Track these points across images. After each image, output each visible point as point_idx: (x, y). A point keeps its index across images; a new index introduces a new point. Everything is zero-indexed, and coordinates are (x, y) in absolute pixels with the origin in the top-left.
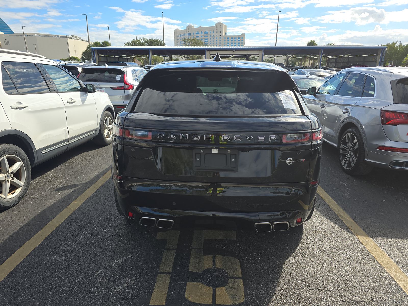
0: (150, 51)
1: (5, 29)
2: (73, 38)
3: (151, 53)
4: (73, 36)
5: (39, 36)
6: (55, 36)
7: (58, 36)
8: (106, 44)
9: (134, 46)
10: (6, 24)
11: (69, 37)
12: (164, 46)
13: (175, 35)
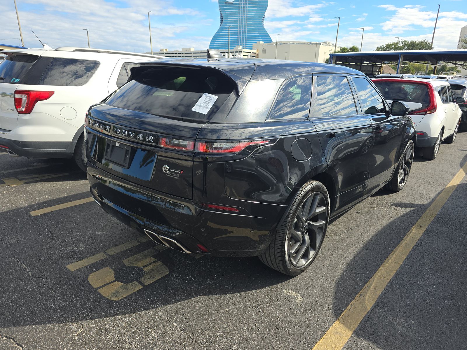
0: (400, 57)
1: (266, 38)
2: (325, 44)
3: (401, 59)
4: (326, 43)
5: (293, 44)
6: (307, 43)
7: (310, 43)
8: (353, 49)
9: (388, 50)
10: (268, 34)
11: (322, 43)
12: (431, 49)
13: (461, 34)
